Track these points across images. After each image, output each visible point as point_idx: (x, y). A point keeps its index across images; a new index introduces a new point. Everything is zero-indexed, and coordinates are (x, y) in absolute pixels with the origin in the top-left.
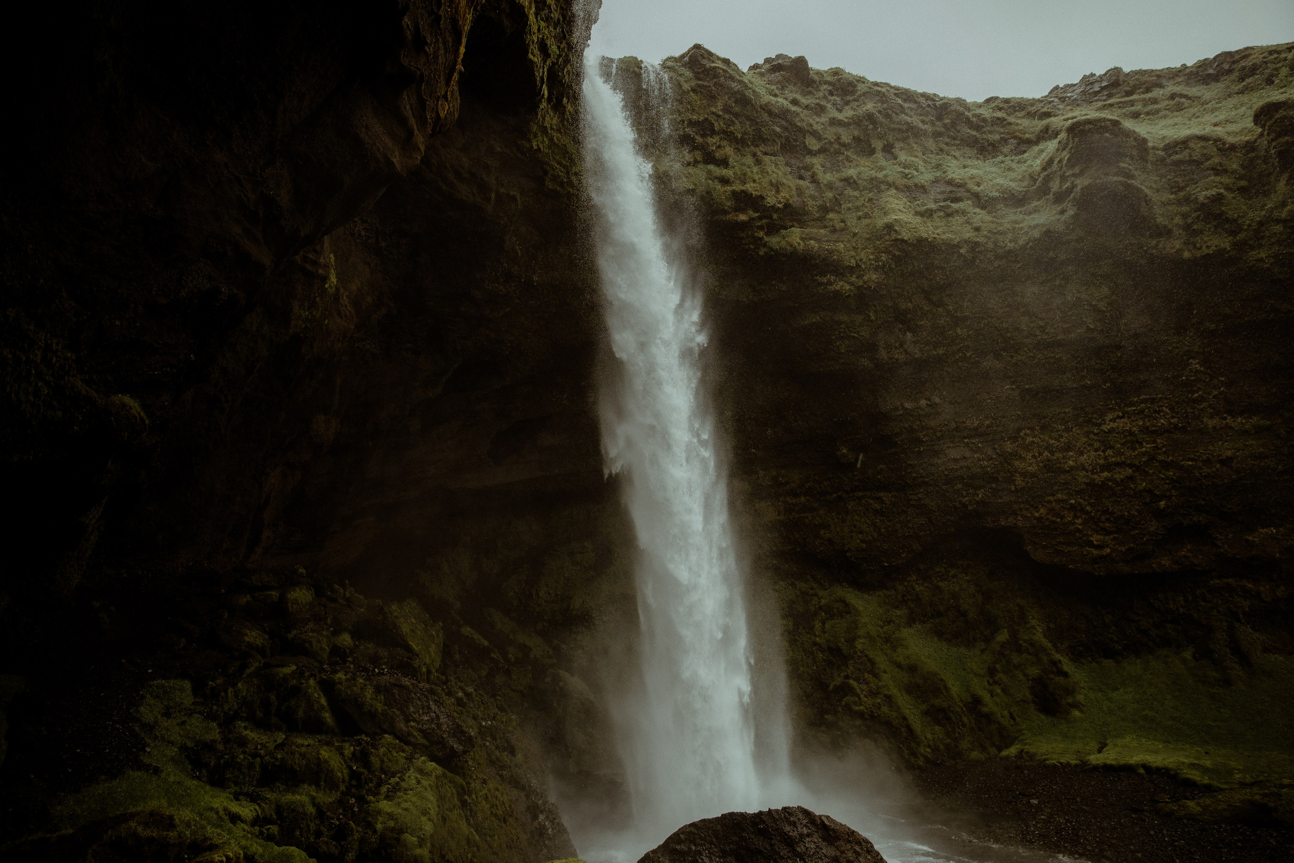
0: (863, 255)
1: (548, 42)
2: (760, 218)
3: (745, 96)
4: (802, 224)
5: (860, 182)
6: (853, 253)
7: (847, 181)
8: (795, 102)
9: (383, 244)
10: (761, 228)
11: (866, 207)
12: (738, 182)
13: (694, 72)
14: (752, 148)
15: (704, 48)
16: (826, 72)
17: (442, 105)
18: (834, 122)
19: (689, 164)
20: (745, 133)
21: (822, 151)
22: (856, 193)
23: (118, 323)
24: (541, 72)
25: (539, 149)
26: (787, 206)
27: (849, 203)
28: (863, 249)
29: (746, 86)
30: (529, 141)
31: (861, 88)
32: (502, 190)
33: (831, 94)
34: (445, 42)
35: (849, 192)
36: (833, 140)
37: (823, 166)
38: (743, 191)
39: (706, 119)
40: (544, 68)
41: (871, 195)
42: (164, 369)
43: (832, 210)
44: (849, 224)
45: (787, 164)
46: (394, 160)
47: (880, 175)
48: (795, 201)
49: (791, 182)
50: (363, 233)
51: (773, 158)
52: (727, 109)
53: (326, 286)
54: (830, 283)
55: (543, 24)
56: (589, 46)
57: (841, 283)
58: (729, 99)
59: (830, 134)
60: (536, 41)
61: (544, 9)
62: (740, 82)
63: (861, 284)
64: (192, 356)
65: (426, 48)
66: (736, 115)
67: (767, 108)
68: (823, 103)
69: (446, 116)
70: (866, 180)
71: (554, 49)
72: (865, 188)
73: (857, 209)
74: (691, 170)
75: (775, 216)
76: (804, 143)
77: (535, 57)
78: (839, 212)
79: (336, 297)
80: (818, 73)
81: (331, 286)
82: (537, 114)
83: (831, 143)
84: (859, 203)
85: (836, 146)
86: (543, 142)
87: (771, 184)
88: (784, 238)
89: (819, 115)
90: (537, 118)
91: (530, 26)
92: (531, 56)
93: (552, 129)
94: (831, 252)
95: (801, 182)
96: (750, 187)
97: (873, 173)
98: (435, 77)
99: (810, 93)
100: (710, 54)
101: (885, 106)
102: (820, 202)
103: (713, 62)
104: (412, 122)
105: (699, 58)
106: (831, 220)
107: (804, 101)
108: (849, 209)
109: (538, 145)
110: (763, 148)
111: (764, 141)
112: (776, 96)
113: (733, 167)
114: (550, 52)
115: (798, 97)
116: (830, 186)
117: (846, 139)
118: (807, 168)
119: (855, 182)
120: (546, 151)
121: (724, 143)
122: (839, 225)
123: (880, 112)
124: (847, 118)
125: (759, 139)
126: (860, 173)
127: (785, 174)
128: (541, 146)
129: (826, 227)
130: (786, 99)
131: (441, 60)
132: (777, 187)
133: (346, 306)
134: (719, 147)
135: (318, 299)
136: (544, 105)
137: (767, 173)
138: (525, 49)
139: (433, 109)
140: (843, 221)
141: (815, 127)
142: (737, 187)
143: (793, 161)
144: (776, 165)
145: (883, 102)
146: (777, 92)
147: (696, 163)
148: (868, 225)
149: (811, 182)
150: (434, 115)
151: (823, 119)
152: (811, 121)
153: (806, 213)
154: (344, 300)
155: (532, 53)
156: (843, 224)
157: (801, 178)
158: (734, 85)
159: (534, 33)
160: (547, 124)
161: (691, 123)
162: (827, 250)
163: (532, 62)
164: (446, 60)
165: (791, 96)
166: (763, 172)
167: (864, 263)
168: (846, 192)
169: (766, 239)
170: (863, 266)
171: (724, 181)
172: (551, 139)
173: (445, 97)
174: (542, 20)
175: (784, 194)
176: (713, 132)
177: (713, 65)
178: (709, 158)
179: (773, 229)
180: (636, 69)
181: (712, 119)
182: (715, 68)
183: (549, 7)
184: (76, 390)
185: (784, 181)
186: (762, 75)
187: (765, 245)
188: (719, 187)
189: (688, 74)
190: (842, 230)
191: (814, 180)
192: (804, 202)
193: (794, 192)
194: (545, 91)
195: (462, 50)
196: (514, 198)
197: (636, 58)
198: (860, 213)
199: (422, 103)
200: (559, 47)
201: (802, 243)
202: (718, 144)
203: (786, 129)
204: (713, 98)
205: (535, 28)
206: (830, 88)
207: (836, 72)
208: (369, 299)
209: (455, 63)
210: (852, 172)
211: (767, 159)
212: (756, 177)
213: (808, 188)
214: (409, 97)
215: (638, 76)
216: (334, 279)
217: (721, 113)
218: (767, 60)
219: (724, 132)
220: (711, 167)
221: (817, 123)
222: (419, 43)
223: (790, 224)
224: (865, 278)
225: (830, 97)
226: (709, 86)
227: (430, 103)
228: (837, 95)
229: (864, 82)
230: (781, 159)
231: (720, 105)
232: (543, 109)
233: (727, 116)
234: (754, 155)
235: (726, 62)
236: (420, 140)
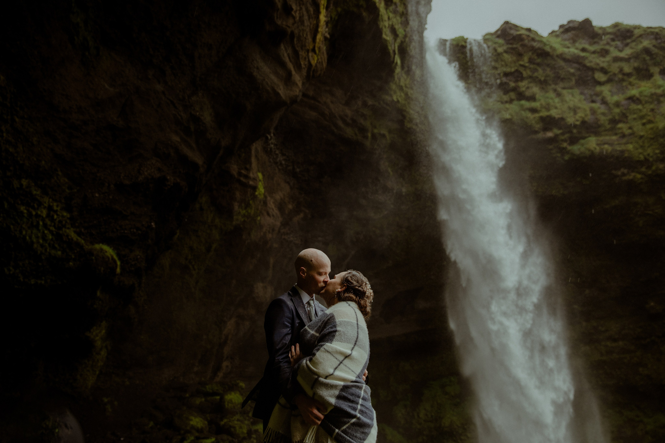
0: (649, 151)
1: (396, 27)
2: (563, 134)
3: (544, 50)
4: (597, 134)
5: (642, 98)
6: (640, 150)
7: (631, 99)
8: (583, 50)
9: (298, 170)
10: (565, 141)
11: (649, 115)
12: (543, 110)
13: (505, 39)
14: (553, 86)
15: (511, 23)
16: (608, 27)
17: (312, 56)
18: (616, 59)
19: (506, 102)
20: (547, 76)
21: (609, 81)
22: (640, 107)
23: (97, 195)
24: (393, 46)
25: (398, 101)
26: (584, 122)
27: (634, 113)
28: (649, 147)
29: (545, 44)
30: (391, 96)
31: (637, 32)
32: (376, 131)
33: (613, 40)
34: (308, 11)
35: (634, 106)
36: (616, 72)
37: (610, 91)
38: (548, 116)
39: (517, 71)
40: (395, 44)
41: (652, 106)
42: (132, 230)
43: (620, 121)
44: (635, 129)
45: (582, 93)
46: (280, 92)
47: (659, 91)
48: (589, 118)
49: (586, 106)
50: (283, 162)
51: (570, 91)
52: (531, 61)
53: (257, 193)
54: (624, 174)
55: (391, 15)
56: (426, 29)
57: (633, 174)
58: (532, 54)
59: (615, 68)
60: (387, 25)
61: (391, 5)
62: (541, 42)
63: (650, 172)
64: (153, 224)
65: (293, 13)
66: (538, 64)
67: (561, 57)
68: (607, 47)
69: (316, 65)
70: (646, 96)
71: (401, 31)
72: (646, 102)
73: (642, 117)
74: (507, 106)
75: (575, 131)
76: (593, 78)
77: (387, 36)
78: (627, 123)
79: (265, 203)
80: (601, 28)
81: (260, 194)
82: (394, 77)
83: (615, 74)
84: (641, 114)
85: (620, 76)
86: (401, 96)
87: (570, 108)
88: (583, 145)
89: (604, 56)
90: (394, 80)
91: (382, 16)
92: (384, 36)
93: (406, 87)
94: (622, 152)
95: (594, 105)
96: (554, 113)
97: (653, 91)
98: (303, 35)
99: (595, 43)
100: (516, 26)
101: (659, 41)
102: (610, 117)
103: (517, 31)
104: (290, 66)
105: (508, 30)
106: (620, 129)
107: (592, 48)
108: (635, 119)
109: (397, 99)
110: (561, 85)
111: (563, 80)
112: (568, 48)
113: (540, 100)
114: (398, 33)
115: (587, 46)
116: (617, 104)
117: (627, 69)
118: (597, 95)
119: (638, 99)
120: (403, 102)
121: (532, 85)
122: (628, 132)
123: (654, 46)
124: (627, 55)
125: (558, 78)
126: (641, 93)
127: (580, 100)
128: (400, 99)
129: (616, 134)
130: (577, 49)
131: (306, 23)
132: (575, 110)
133: (273, 209)
134: (528, 88)
135: (251, 202)
136: (398, 70)
137: (566, 101)
138: (379, 32)
139: (305, 58)
140: (630, 128)
141: (602, 65)
142: (544, 113)
143: (586, 91)
144: (573, 95)
145: (656, 39)
146: (570, 45)
147: (511, 101)
148: (652, 129)
149: (601, 104)
150: (307, 63)
151: (608, 58)
152: (598, 61)
153: (599, 126)
154: (271, 205)
155: (386, 35)
156: (630, 131)
157: (593, 101)
158: (535, 44)
159: (385, 21)
160: (402, 83)
161: (506, 74)
162: (619, 150)
163: (386, 40)
164: (311, 23)
165: (581, 46)
166: (563, 101)
167: (652, 157)
168: (630, 107)
169: (569, 148)
170: (651, 159)
171: (534, 111)
172: (406, 94)
173: (314, 50)
174: (391, 12)
175: (580, 114)
176: (522, 79)
177: (518, 33)
178: (521, 96)
179: (573, 141)
180: (463, 44)
181: (521, 69)
182: (520, 35)
183: (395, 4)
184: (70, 237)
185: (580, 105)
186: (557, 36)
187: (568, 152)
188: (529, 115)
189: (501, 41)
190: (630, 135)
191: (604, 102)
192: (596, 119)
193: (588, 112)
194: (398, 60)
195: (323, 18)
196: (384, 136)
197: (463, 37)
198: (644, 121)
199: (296, 53)
200: (405, 31)
201: (598, 148)
202: (527, 86)
203: (579, 69)
204: (520, 55)
205: (386, 17)
206: (612, 36)
207: (616, 25)
208: (290, 207)
209: (317, 26)
210: (634, 92)
211: (565, 92)
212: (558, 105)
213: (599, 108)
214: (286, 49)
215: (464, 47)
216: (261, 189)
217: (527, 65)
218: (561, 26)
219: (530, 77)
220: (523, 102)
221: (603, 62)
222: (287, 10)
223: (587, 135)
224: (654, 168)
225: (613, 43)
226: (516, 48)
227: (302, 54)
228: (619, 40)
229: (639, 28)
230: (576, 91)
231: (526, 59)
232: (398, 74)
233: (532, 66)
234: (555, 90)
235: (529, 30)
236: (297, 78)
